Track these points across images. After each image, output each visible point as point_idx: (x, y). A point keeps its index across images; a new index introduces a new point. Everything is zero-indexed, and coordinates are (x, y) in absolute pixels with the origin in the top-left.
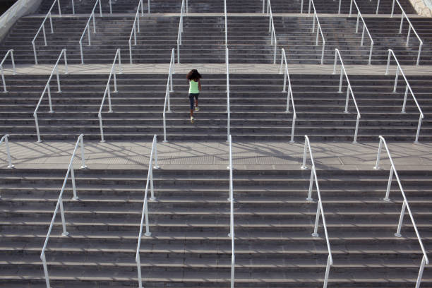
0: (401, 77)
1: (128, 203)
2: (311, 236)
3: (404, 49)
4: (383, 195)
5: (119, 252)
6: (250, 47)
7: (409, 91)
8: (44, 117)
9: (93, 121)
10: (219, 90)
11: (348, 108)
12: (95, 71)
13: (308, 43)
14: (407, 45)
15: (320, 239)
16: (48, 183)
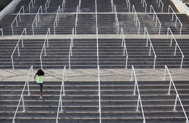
0: (173, 40)
1: (53, 96)
2: (136, 111)
3: (174, 27)
4: (167, 92)
5: (49, 119)
6: (107, 27)
7: (177, 45)
8: (16, 58)
9: (38, 60)
10: (93, 46)
11: (151, 53)
13: (133, 25)
14: (175, 26)
15: (139, 112)
16: (17, 88)
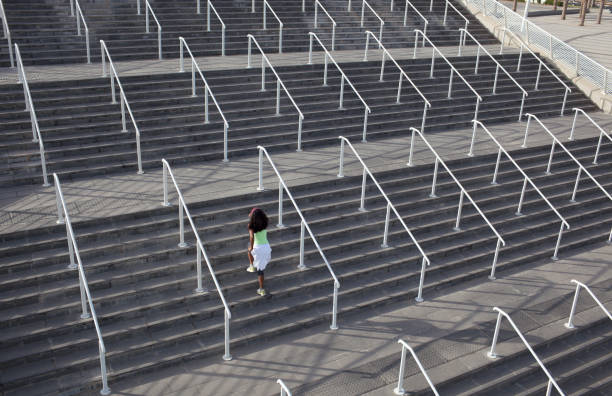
1: (343, 218)
10: (313, 84)
12: (135, 71)
13: (352, 25)
14: (444, 24)
